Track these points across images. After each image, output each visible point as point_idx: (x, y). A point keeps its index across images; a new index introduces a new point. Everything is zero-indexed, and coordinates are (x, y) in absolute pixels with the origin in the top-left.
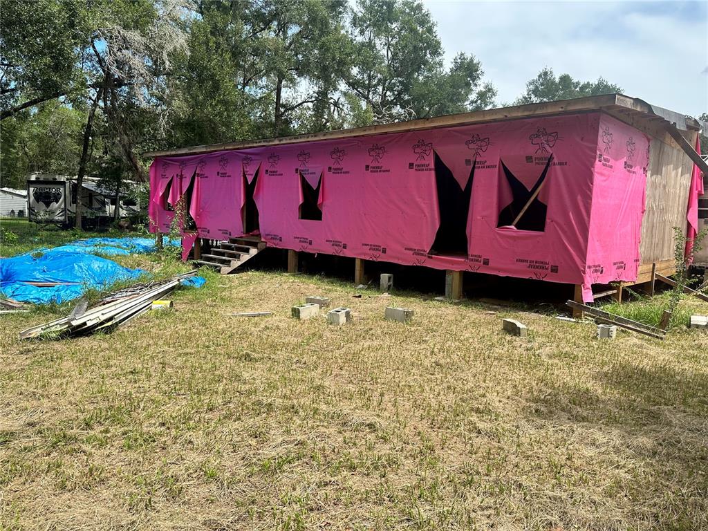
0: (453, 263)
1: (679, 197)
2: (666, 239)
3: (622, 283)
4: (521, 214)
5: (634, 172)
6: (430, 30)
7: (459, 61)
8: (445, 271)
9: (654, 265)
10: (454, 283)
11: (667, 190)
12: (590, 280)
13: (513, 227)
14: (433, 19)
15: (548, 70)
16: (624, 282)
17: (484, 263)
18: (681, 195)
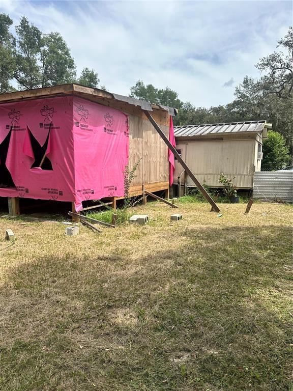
0: (10, 192)
1: (160, 148)
2: (152, 171)
3: (115, 198)
4: (43, 160)
5: (114, 134)
6: (67, 53)
7: (85, 72)
8: (7, 198)
9: (143, 186)
10: (12, 205)
11: (149, 144)
12: (80, 198)
13: (40, 168)
14: (68, 46)
15: (141, 81)
16: (117, 197)
17: (26, 192)
18: (162, 147)
